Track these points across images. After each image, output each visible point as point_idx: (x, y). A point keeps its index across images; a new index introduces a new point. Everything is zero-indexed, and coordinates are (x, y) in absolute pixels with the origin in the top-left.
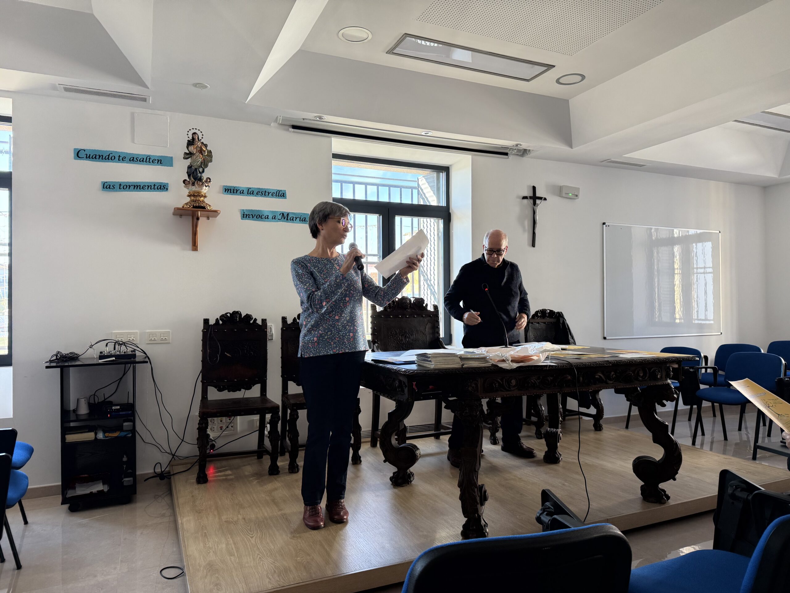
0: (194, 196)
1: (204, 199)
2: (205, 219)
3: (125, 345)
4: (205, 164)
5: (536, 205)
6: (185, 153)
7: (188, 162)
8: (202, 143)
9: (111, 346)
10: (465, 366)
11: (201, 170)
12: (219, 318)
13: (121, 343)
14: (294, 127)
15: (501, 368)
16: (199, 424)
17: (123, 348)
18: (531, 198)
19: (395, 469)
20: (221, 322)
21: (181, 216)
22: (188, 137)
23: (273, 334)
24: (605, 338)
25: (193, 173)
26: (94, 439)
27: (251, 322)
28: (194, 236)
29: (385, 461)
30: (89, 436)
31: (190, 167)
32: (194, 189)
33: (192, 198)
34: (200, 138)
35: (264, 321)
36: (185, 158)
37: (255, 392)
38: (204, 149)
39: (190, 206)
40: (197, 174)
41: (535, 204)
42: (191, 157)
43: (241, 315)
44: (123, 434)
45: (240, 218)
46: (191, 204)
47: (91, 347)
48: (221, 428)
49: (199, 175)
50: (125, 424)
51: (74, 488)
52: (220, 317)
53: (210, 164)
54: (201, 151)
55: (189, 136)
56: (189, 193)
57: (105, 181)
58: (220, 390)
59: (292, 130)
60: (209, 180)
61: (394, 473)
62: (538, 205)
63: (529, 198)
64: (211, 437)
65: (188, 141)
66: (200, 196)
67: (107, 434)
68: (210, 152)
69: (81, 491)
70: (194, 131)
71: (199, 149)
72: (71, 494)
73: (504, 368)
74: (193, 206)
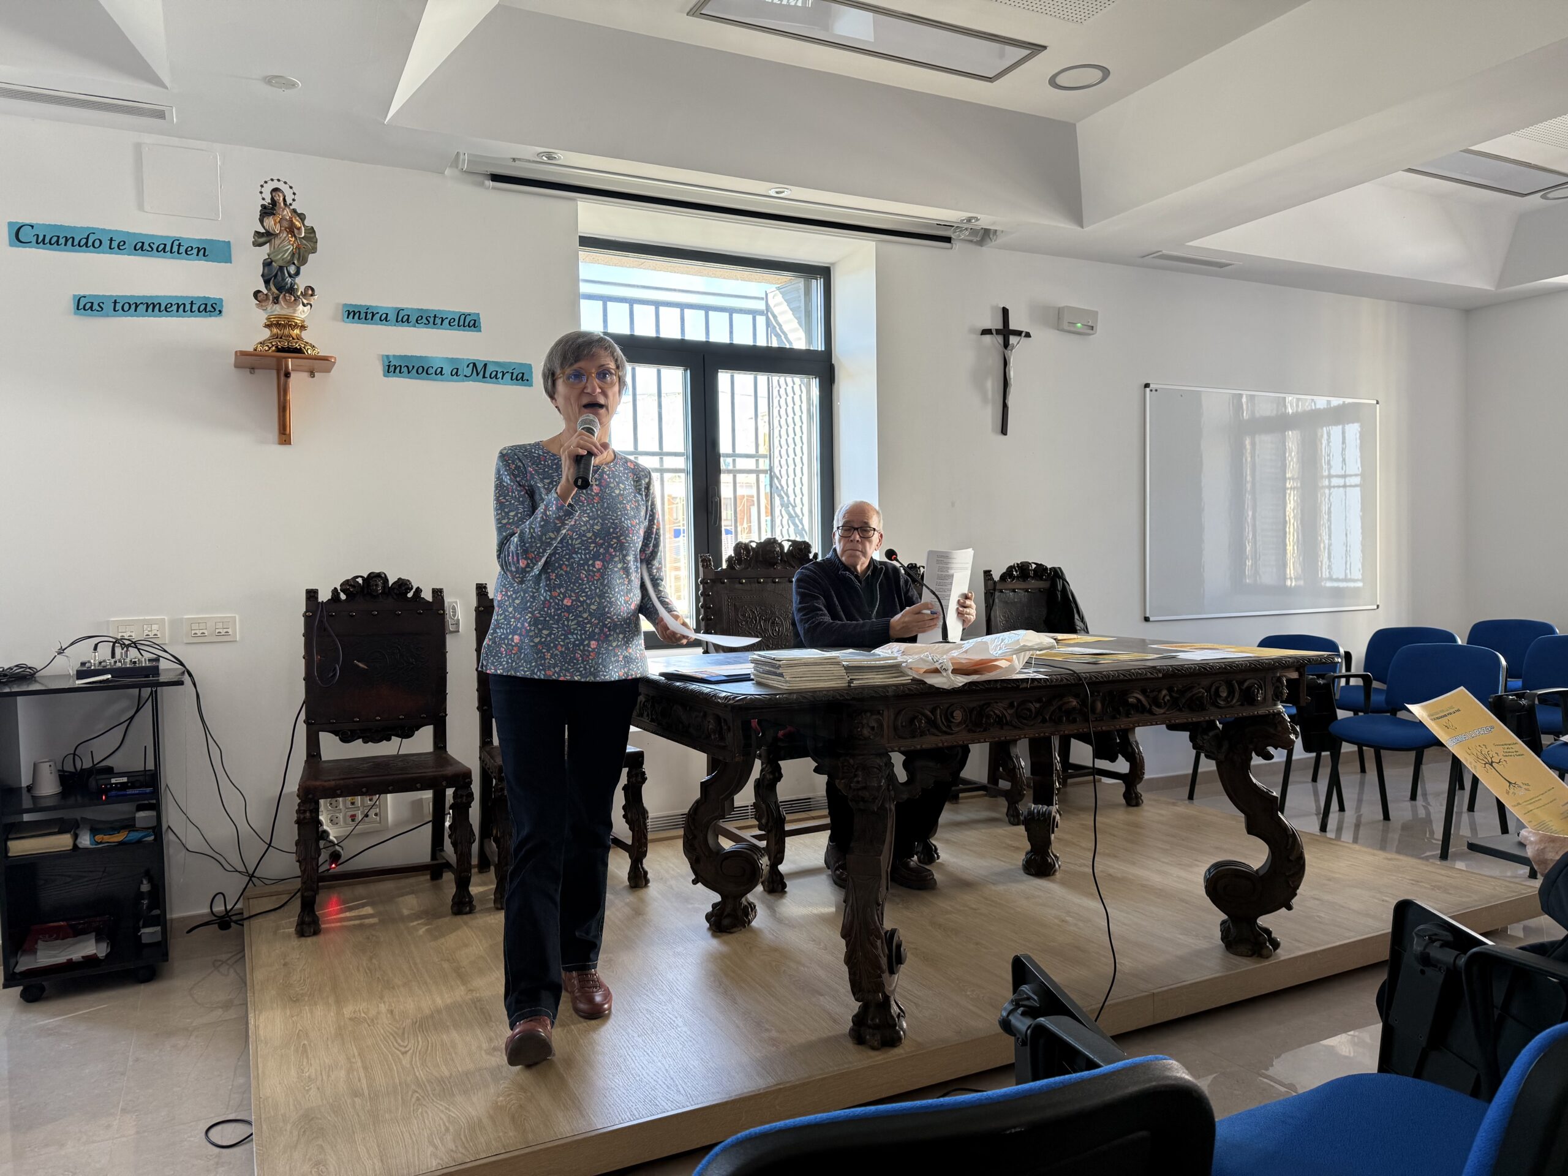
0: (278, 325)
1: (301, 332)
2: (306, 375)
3: (136, 647)
4: (300, 257)
5: (1009, 348)
6: (257, 233)
7: (264, 251)
8: (294, 211)
9: (104, 652)
10: (856, 683)
11: (292, 269)
12: (339, 588)
13: (127, 642)
14: (496, 178)
15: (931, 686)
16: (298, 812)
17: (133, 653)
18: (998, 332)
19: (717, 898)
20: (343, 596)
21: (252, 369)
22: (263, 199)
23: (458, 620)
24: (1147, 619)
25: (276, 276)
26: (71, 848)
27: (410, 595)
28: (281, 414)
29: (695, 882)
30: (63, 842)
31: (267, 264)
32: (279, 310)
33: (275, 330)
34: (289, 201)
35: (438, 593)
36: (257, 244)
37: (422, 741)
38: (298, 224)
39: (270, 348)
40: (284, 279)
41: (1006, 345)
42: (269, 241)
43: (386, 580)
44: (134, 836)
45: (381, 373)
46: (271, 343)
47: (61, 651)
48: (353, 818)
49: (289, 280)
50: (141, 814)
51: (33, 951)
52: (341, 585)
53: (311, 257)
54: (291, 229)
55: (263, 195)
56: (268, 319)
57: (82, 294)
58: (346, 738)
59: (492, 183)
60: (310, 292)
61: (714, 906)
62: (1013, 347)
63: (994, 332)
64: (331, 837)
65: (264, 207)
66: (290, 325)
67: (98, 838)
68: (311, 231)
69: (48, 955)
70: (276, 184)
71: (286, 224)
72: (25, 963)
73: (937, 686)
74: (277, 347)
